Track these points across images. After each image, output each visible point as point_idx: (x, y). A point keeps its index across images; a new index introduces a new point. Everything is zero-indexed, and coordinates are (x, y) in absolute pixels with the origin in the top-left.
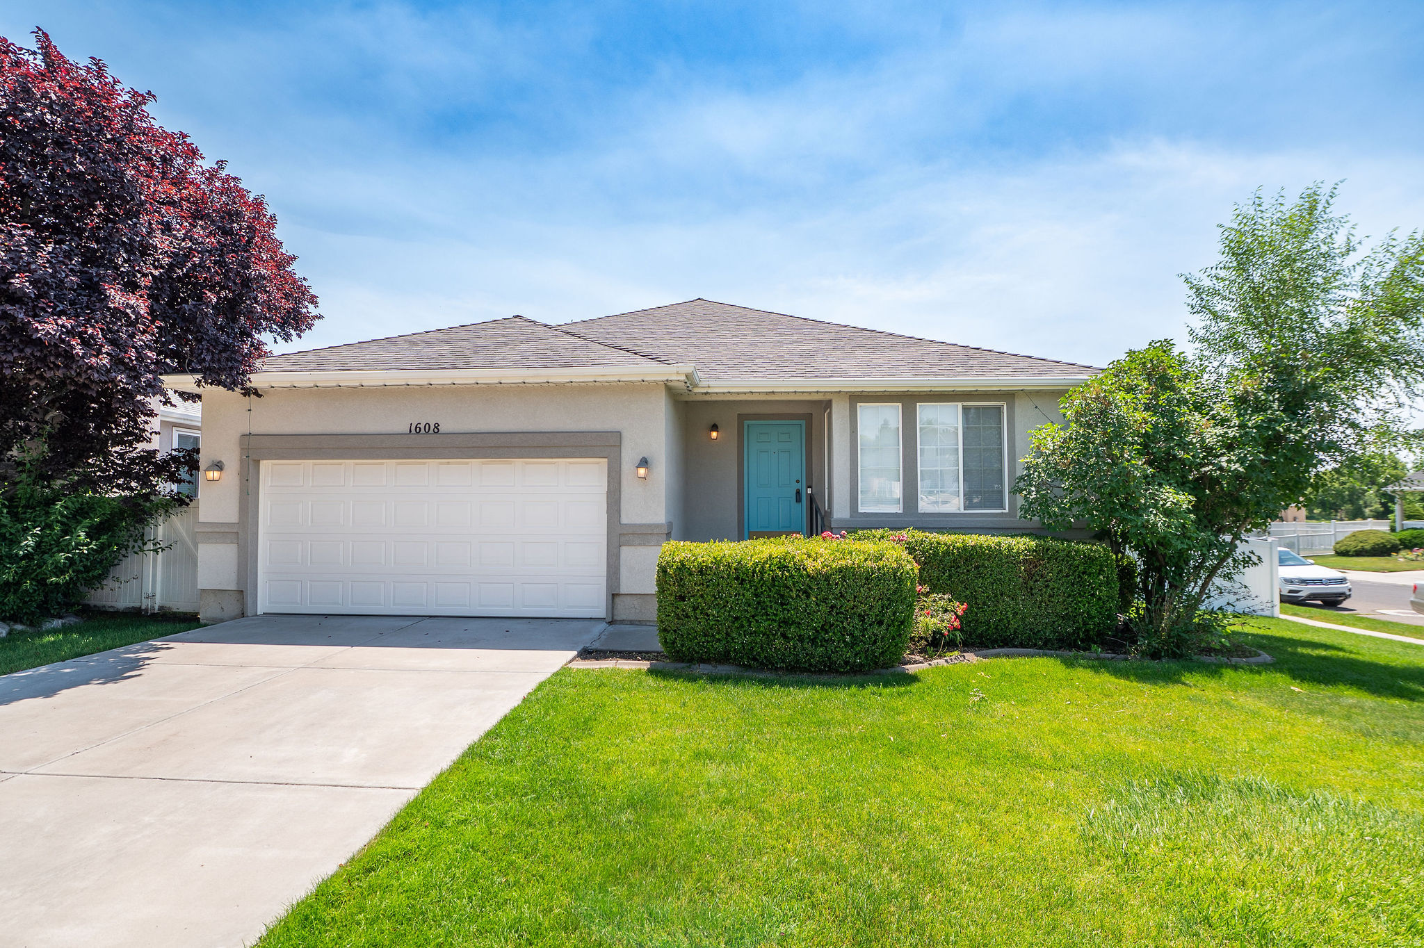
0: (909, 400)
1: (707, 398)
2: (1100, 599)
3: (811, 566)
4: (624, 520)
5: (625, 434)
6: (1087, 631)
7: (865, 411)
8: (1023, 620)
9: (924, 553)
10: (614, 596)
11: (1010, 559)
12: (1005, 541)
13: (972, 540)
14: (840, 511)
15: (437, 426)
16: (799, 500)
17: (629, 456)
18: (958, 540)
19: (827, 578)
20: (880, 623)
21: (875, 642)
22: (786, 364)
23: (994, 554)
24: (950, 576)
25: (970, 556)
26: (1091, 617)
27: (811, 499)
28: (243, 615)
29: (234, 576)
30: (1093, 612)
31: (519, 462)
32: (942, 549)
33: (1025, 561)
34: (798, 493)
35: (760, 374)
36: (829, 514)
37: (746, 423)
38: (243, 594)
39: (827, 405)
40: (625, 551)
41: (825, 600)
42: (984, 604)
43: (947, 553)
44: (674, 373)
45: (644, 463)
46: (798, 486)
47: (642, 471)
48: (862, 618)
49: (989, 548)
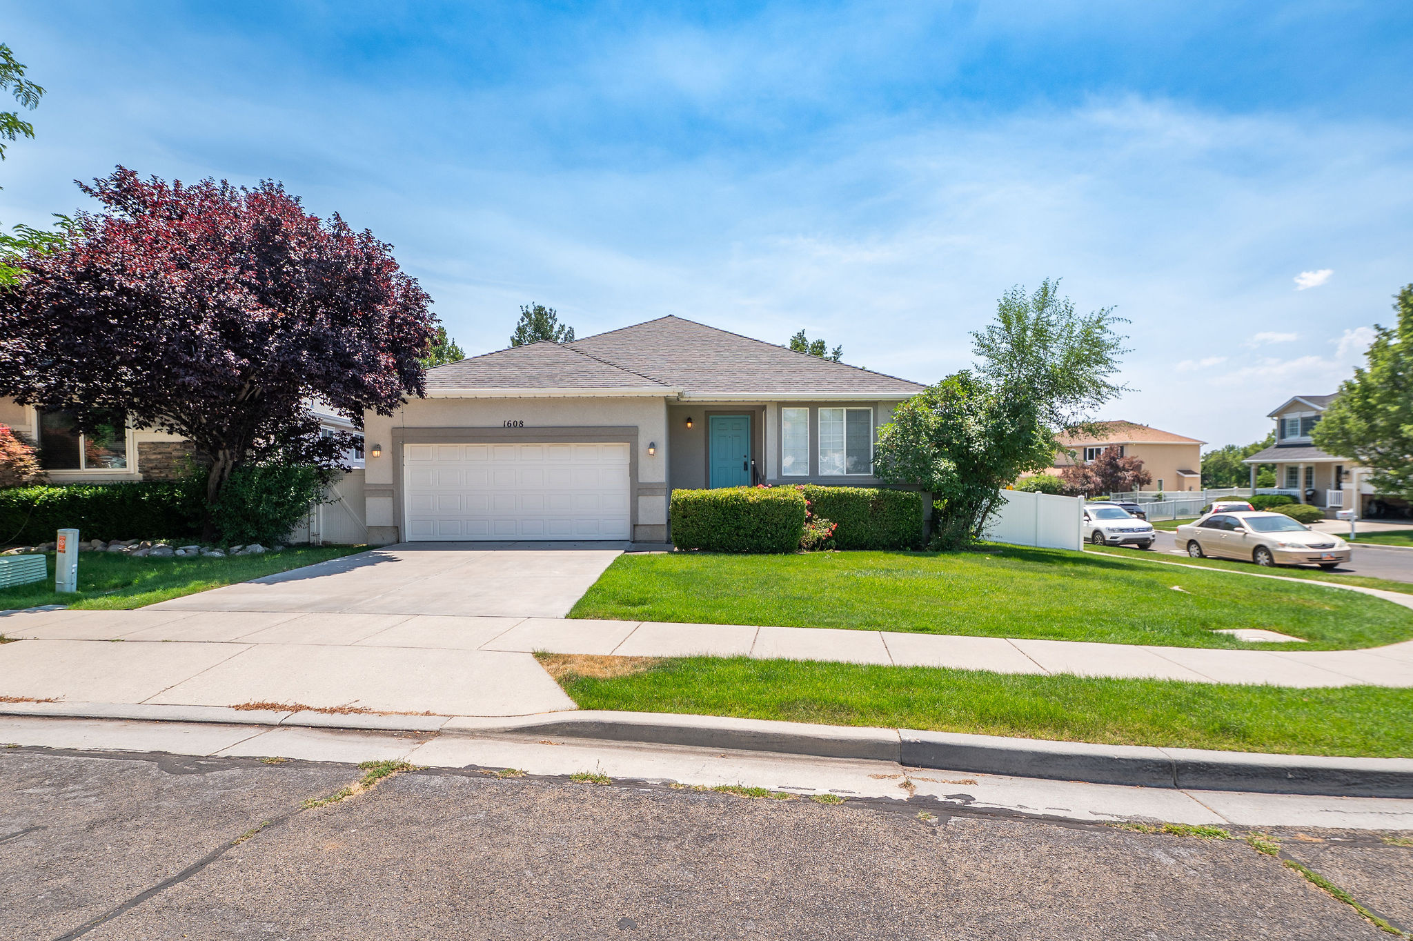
0: (813, 406)
1: (688, 404)
2: (911, 521)
3: (750, 499)
4: (640, 480)
5: (640, 428)
6: (905, 540)
7: (787, 412)
8: (871, 535)
9: (816, 497)
10: (635, 526)
11: (863, 500)
12: (862, 490)
13: (843, 490)
14: (771, 475)
15: (521, 423)
16: (746, 468)
17: (643, 441)
18: (835, 490)
19: (759, 505)
20: (785, 527)
21: (782, 537)
22: (738, 381)
23: (855, 497)
24: (830, 510)
25: (841, 498)
26: (907, 532)
27: (754, 468)
28: (398, 542)
29: (391, 518)
30: (908, 529)
31: (573, 445)
32: (826, 494)
33: (872, 502)
34: (746, 464)
35: (721, 389)
36: (765, 477)
37: (711, 417)
38: (397, 529)
39: (764, 408)
40: (642, 500)
41: (758, 516)
42: (849, 525)
43: (829, 497)
44: (671, 392)
45: (652, 445)
46: (746, 459)
47: (652, 451)
48: (775, 524)
49: (852, 493)
